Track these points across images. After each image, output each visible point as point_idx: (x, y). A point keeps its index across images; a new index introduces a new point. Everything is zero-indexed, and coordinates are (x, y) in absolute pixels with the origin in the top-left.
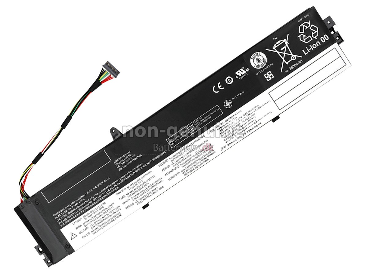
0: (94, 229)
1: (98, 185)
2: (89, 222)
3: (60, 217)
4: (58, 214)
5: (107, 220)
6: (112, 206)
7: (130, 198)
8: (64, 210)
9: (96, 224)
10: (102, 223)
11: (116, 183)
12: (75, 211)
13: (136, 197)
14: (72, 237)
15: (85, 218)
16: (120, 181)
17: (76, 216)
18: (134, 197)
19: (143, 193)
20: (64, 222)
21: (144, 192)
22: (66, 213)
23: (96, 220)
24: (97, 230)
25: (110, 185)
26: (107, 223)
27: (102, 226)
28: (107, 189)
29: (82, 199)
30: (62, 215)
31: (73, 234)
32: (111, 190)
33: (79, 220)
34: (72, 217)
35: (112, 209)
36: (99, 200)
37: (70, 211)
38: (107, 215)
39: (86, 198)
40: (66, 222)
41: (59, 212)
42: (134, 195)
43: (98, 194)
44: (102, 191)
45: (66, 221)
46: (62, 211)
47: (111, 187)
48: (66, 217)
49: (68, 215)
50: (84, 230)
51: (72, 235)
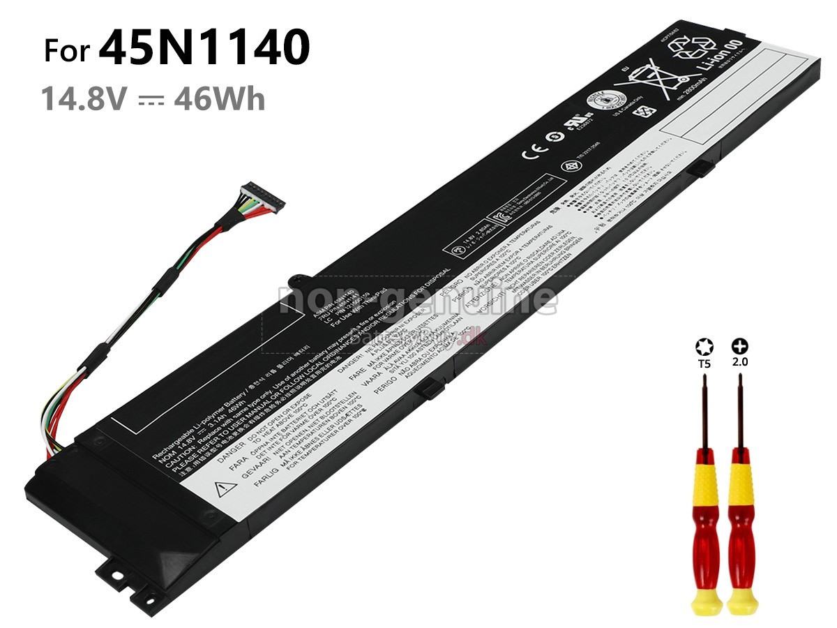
0: (287, 457)
1: (280, 366)
2: (269, 445)
3: (175, 457)
4: (170, 451)
5: (324, 428)
6: (332, 397)
7: (381, 370)
8: (187, 438)
9: (291, 446)
10: (312, 437)
11: (329, 352)
12: (220, 432)
13: (398, 364)
14: (222, 491)
15: (254, 439)
16: (341, 344)
17: (224, 442)
18: (392, 365)
19: (414, 351)
20: (190, 464)
21: (417, 349)
22: (194, 443)
23: (290, 438)
24: (299, 457)
25: (316, 358)
26: (326, 436)
27: (312, 446)
28: (310, 367)
29: (237, 402)
30: (179, 452)
31: (222, 485)
32: (320, 366)
33: (237, 448)
34: (211, 446)
35: (334, 403)
36: (288, 395)
37: (204, 434)
38: (322, 418)
39: (249, 399)
40: (196, 463)
41: (172, 446)
42: (391, 361)
43: (282, 382)
44: (293, 375)
45: (197, 459)
46: (178, 441)
47: (320, 360)
48: (194, 451)
49: (199, 446)
50: (257, 467)
51: (219, 487)
